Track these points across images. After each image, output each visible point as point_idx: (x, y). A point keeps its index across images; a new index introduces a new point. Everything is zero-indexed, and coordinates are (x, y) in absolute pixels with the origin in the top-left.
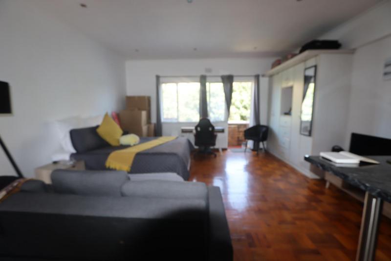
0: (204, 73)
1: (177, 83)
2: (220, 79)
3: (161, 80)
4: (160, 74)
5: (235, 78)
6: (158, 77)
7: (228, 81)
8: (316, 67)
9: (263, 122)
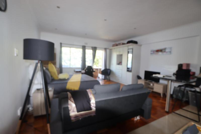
0: (84, 45)
1: (70, 47)
2: (91, 48)
3: (62, 45)
4: (62, 42)
5: (97, 49)
6: (61, 44)
7: (94, 49)
8: (132, 49)
9: (108, 68)
